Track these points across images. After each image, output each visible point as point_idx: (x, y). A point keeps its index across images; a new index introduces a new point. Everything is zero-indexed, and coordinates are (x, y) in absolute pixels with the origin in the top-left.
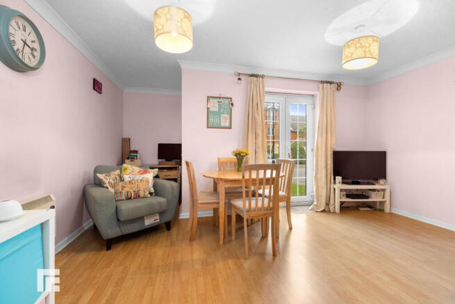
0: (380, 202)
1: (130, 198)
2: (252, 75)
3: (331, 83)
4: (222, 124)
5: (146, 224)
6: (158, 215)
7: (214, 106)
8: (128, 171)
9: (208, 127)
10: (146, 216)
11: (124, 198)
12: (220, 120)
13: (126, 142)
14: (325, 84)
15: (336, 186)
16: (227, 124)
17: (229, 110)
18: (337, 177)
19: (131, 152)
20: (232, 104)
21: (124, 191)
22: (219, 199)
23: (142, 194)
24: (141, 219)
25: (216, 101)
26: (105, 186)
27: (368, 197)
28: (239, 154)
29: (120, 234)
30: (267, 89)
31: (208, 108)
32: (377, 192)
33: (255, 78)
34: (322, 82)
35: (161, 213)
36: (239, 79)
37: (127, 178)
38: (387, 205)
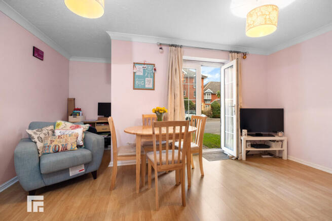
0: (279, 151)
1: (58, 151)
2: (172, 45)
3: (238, 53)
4: (147, 86)
5: (71, 175)
6: (83, 166)
7: (140, 71)
8: (61, 127)
9: (134, 89)
10: (71, 167)
11: (51, 151)
12: (145, 83)
13: (71, 101)
14: (233, 54)
15: (242, 138)
16: (151, 86)
17: (152, 74)
18: (243, 130)
19: (75, 109)
20: (155, 70)
21: (53, 145)
22: (135, 152)
23: (69, 147)
24: (66, 170)
25: (141, 66)
26: (33, 140)
27: (269, 147)
28: (158, 111)
29: (43, 185)
30: (185, 57)
31: (134, 73)
32: (276, 142)
33: (174, 48)
34: (231, 52)
35: (87, 165)
36: (161, 48)
37: (57, 133)
38: (285, 153)
